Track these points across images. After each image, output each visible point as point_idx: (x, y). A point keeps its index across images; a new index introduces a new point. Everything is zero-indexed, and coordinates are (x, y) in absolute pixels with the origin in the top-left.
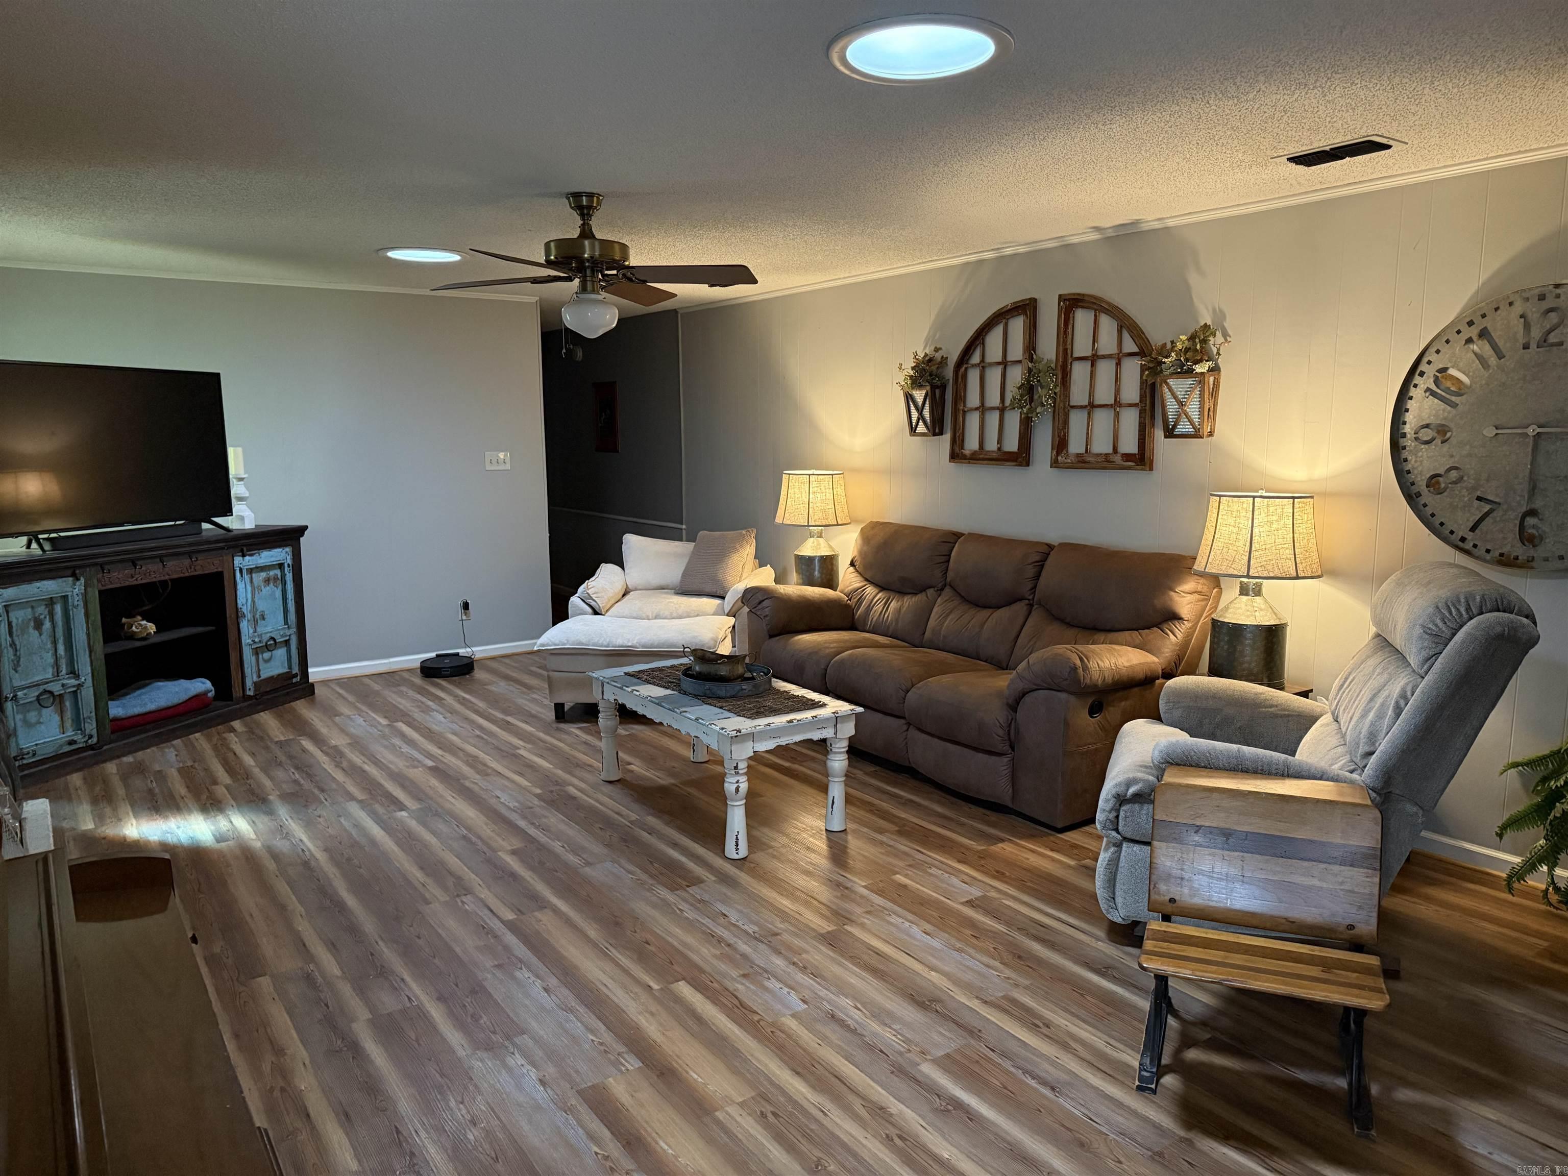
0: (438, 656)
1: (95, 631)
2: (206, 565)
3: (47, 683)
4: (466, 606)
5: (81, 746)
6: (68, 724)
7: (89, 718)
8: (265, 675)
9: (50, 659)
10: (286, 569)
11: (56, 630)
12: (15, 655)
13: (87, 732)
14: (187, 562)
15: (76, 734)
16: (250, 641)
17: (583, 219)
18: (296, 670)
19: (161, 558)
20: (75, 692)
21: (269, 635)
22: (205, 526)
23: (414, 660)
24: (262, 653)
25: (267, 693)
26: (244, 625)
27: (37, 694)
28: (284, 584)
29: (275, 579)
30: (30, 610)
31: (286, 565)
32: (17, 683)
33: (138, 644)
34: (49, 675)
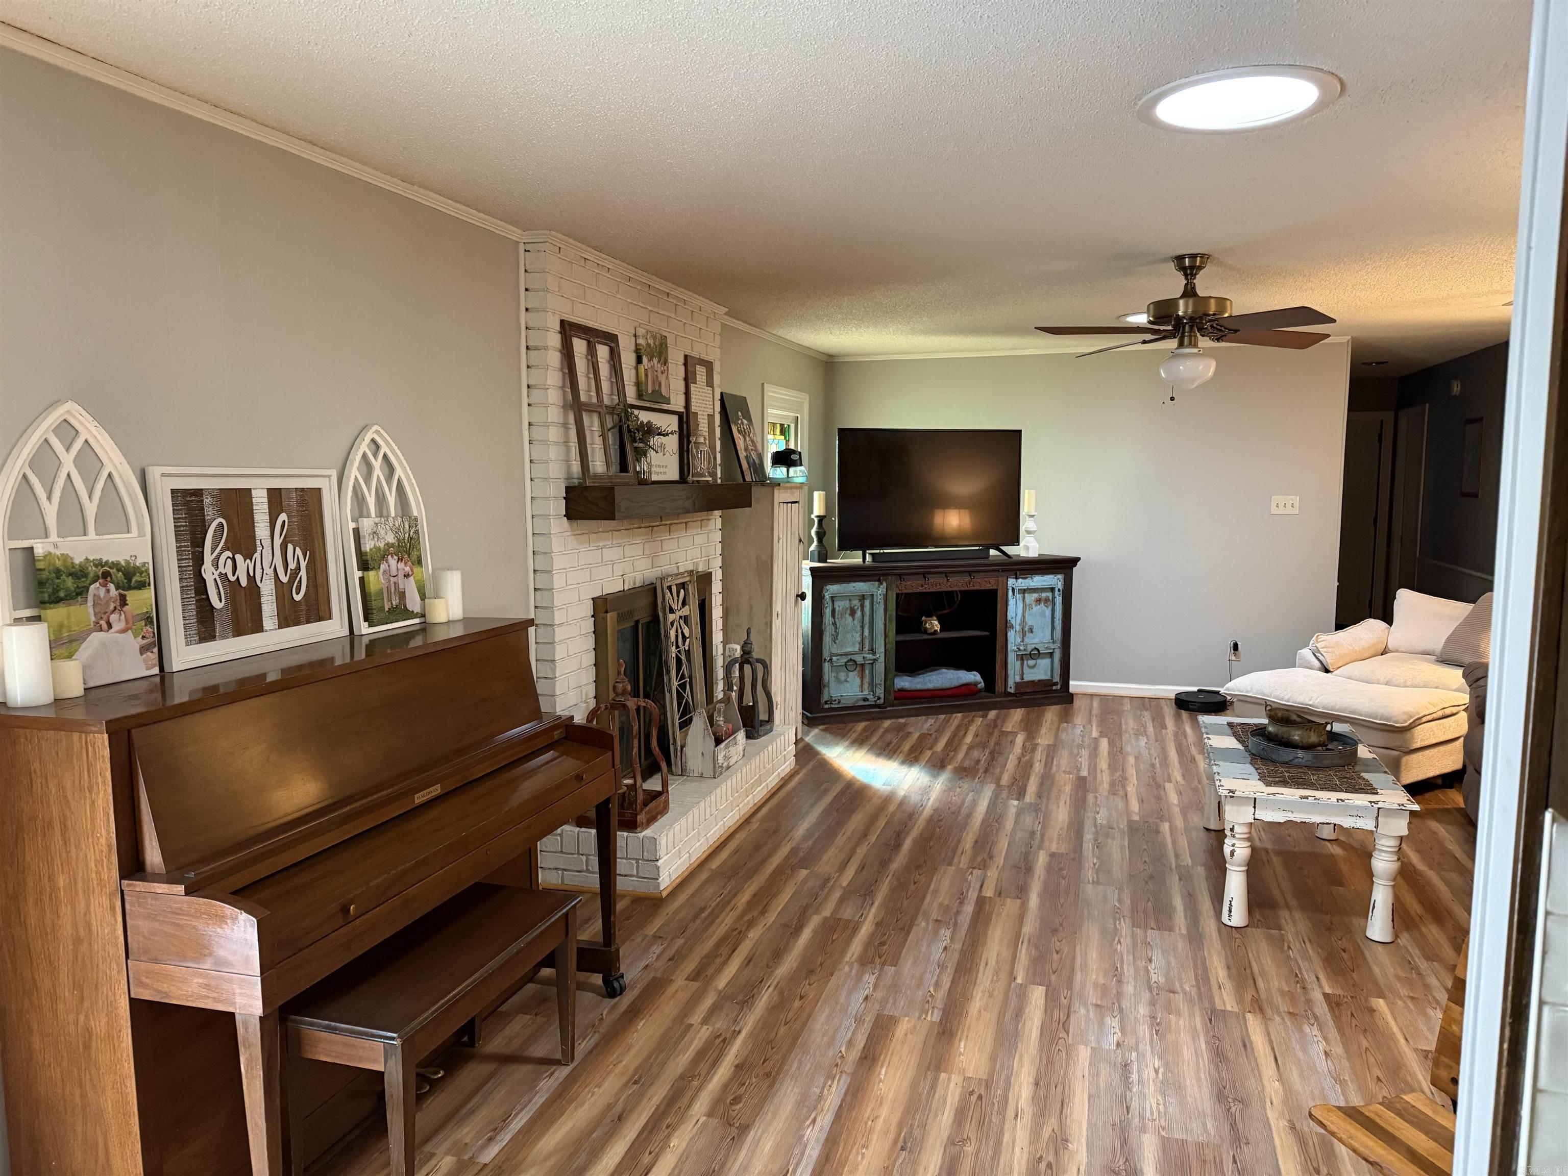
0: (1199, 691)
1: (890, 621)
2: (982, 583)
3: (853, 654)
4: (1236, 647)
5: (872, 703)
6: (866, 686)
7: (880, 685)
8: (1027, 678)
9: (858, 638)
10: (1057, 592)
11: (865, 618)
12: (836, 631)
13: (877, 695)
14: (967, 578)
15: (869, 694)
16: (1015, 648)
17: (1187, 279)
18: (1057, 679)
19: (946, 574)
20: (872, 664)
21: (1033, 646)
22: (993, 552)
23: (1170, 691)
24: (1027, 660)
25: (1026, 693)
26: (1011, 634)
27: (845, 660)
28: (1054, 604)
29: (1047, 600)
30: (848, 602)
31: (1056, 590)
32: (834, 651)
33: (925, 637)
34: (857, 649)
